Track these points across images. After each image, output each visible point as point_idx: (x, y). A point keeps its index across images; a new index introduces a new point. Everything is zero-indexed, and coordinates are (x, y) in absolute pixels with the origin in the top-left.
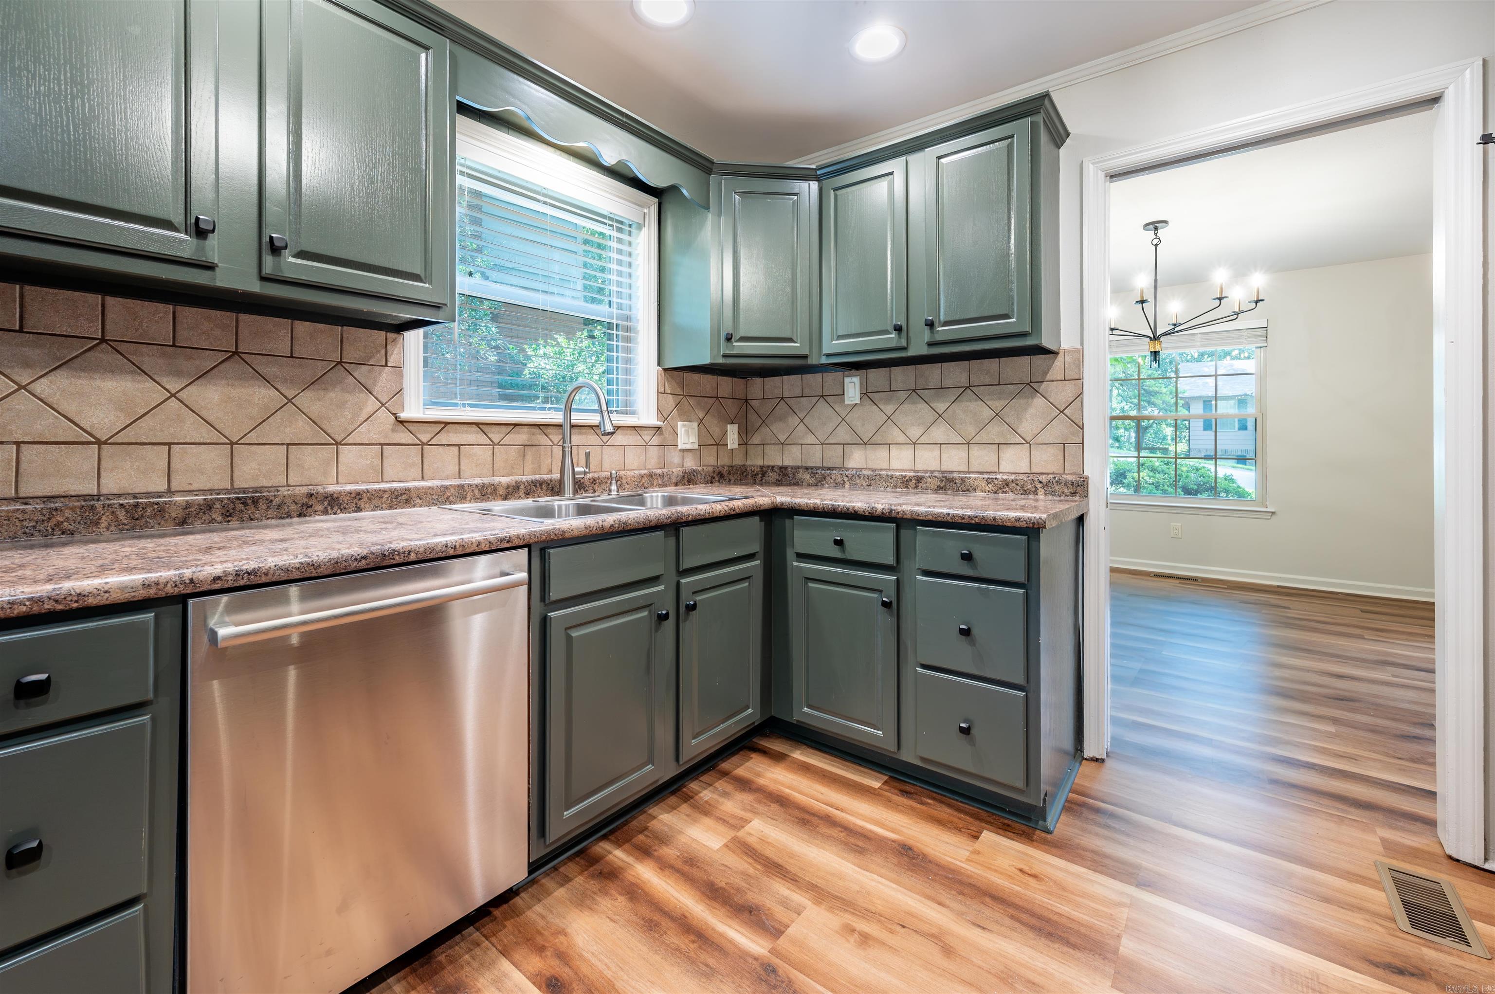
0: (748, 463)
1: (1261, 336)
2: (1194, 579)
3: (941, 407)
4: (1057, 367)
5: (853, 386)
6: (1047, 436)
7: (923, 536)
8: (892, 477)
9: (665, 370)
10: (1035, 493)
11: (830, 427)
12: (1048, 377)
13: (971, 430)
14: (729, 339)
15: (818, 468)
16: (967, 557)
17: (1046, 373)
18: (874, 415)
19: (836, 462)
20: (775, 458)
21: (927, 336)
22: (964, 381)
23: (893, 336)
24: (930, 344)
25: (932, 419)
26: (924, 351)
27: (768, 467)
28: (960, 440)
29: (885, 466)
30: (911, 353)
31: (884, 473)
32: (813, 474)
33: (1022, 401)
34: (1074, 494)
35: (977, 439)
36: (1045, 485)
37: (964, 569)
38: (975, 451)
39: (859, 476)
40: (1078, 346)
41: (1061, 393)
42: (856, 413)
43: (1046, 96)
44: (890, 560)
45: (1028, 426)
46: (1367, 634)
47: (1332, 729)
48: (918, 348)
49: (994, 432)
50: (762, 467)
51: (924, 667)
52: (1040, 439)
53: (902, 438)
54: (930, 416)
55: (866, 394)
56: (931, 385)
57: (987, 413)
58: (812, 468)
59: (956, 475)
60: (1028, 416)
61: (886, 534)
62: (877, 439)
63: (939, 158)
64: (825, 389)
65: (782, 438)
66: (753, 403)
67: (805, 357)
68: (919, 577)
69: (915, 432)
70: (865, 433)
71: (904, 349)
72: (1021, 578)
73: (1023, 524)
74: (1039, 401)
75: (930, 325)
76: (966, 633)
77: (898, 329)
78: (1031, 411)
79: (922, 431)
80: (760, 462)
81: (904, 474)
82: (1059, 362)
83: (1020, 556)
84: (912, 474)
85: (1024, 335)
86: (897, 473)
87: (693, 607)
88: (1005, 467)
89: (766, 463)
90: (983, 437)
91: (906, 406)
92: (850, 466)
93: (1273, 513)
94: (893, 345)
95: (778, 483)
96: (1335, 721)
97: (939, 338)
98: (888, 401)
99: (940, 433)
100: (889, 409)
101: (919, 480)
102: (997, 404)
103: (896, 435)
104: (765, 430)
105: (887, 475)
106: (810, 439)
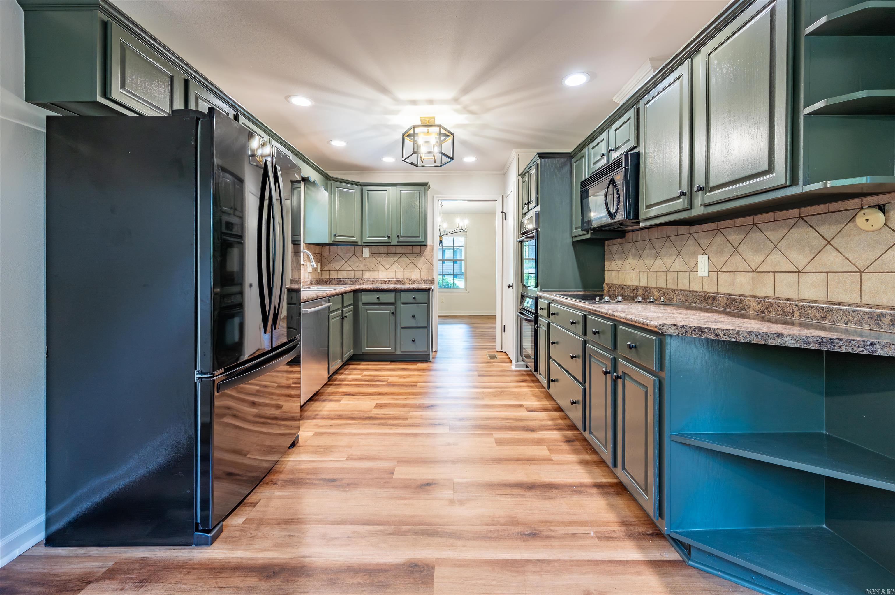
0: (323, 277)
1: (465, 234)
2: (448, 316)
3: (395, 259)
4: (427, 250)
5: (366, 252)
6: (425, 268)
7: (403, 294)
8: (380, 280)
9: (305, 244)
10: (422, 283)
11: (357, 264)
12: (425, 252)
13: (404, 266)
14: (335, 235)
15: (353, 279)
16: (414, 298)
17: (424, 251)
18: (374, 261)
19: (360, 276)
20: (334, 275)
21: (397, 240)
22: (402, 251)
23: (387, 238)
24: (397, 242)
25: (392, 263)
26: (396, 244)
27: (332, 279)
28: (402, 269)
29: (377, 277)
30: (392, 244)
31: (378, 279)
32: (351, 281)
33: (418, 258)
34: (431, 283)
35: (406, 269)
36: (424, 281)
37: (414, 301)
38: (406, 272)
39: (369, 281)
40: (432, 244)
41: (428, 256)
42: (368, 260)
43: (428, 183)
44: (394, 301)
45: (420, 265)
46: (488, 323)
47: (481, 340)
48: (394, 242)
49: (411, 267)
50: (329, 279)
51: (402, 328)
52: (423, 269)
53: (383, 268)
54: (392, 262)
55: (371, 254)
56: (392, 252)
57: (409, 261)
58: (351, 279)
59: (400, 279)
60: (420, 262)
61: (392, 295)
62: (375, 268)
63: (401, 190)
64: (355, 252)
65: (338, 268)
66: (325, 255)
67: (357, 242)
68: (401, 305)
69: (387, 266)
70: (371, 266)
71: (390, 243)
72: (427, 302)
73: (427, 289)
74: (422, 258)
75: (398, 237)
76: (414, 317)
77: (389, 237)
78: (421, 261)
79: (390, 266)
80: (328, 277)
81: (384, 279)
82: (428, 248)
83: (426, 297)
84: (387, 279)
85: (423, 242)
86: (382, 279)
87: (346, 317)
88: (414, 276)
89: (330, 277)
90: (408, 268)
91: (385, 259)
92: (365, 278)
93: (468, 292)
94: (387, 241)
95: (337, 284)
96: (481, 338)
97: (400, 241)
98: (379, 257)
99: (395, 267)
100: (379, 259)
101: (389, 281)
102: (412, 259)
103: (381, 267)
104: (330, 265)
105: (379, 280)
106: (350, 268)
